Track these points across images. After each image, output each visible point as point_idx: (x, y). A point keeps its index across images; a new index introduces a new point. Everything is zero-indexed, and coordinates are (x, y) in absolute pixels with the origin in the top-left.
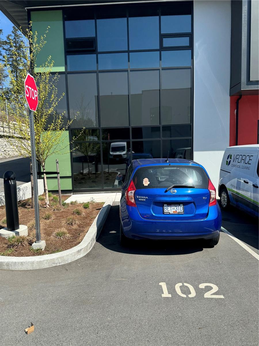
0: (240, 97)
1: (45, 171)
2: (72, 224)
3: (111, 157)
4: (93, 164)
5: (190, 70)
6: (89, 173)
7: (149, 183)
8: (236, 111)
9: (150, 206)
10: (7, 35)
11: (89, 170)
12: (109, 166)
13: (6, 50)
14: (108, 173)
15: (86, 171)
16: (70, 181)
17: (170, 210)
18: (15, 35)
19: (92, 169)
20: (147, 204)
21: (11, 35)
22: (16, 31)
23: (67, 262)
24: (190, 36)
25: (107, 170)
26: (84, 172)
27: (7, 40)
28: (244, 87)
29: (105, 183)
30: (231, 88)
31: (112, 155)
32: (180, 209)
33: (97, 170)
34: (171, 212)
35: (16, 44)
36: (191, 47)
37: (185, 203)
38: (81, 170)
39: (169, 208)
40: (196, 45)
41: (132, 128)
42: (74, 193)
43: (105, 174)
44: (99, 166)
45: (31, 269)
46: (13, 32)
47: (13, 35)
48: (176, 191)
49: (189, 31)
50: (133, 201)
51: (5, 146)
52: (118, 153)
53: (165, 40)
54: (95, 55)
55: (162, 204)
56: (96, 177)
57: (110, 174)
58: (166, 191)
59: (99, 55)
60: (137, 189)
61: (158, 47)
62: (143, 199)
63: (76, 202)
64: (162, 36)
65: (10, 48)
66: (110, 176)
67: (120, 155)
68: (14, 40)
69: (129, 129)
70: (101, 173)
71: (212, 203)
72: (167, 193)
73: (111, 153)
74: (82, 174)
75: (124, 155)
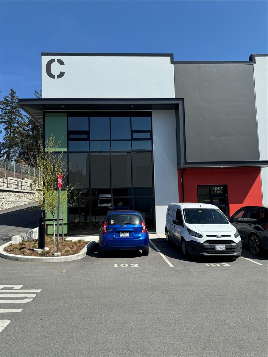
0: (184, 171)
1: (54, 218)
2: (72, 248)
3: (98, 209)
4: (83, 215)
5: (151, 153)
6: (80, 222)
7: (114, 222)
8: (182, 179)
9: (114, 233)
10: (4, 96)
11: (80, 219)
12: (96, 217)
13: (2, 109)
14: (95, 222)
15: (77, 221)
16: (66, 227)
17: (123, 235)
18: (12, 97)
19: (83, 219)
20: (112, 232)
21: (8, 96)
22: (13, 93)
23: (73, 260)
24: (151, 132)
25: (94, 220)
26: (76, 222)
27: (4, 101)
28: (184, 166)
29: (92, 229)
30: (177, 165)
31: (99, 207)
32: (127, 235)
33: (86, 220)
34: (124, 236)
35: (12, 104)
36: (151, 139)
37: (130, 232)
38: (73, 220)
39: (123, 234)
40: (154, 138)
41: (113, 189)
42: (69, 236)
43: (93, 223)
44: (88, 217)
45: (57, 262)
46: (10, 94)
47: (11, 96)
48: (126, 226)
49: (150, 129)
50: (106, 231)
51: (3, 199)
52: (105, 205)
53: (134, 134)
54: (88, 142)
55: (119, 232)
56: (85, 225)
57: (97, 223)
58: (121, 226)
59: (91, 142)
60: (108, 225)
61: (130, 138)
62: (110, 230)
63: (71, 241)
64: (132, 132)
65: (6, 107)
66: (97, 225)
67: (107, 207)
68: (11, 101)
69: (111, 189)
70: (89, 222)
71: (143, 232)
72: (122, 227)
73: (99, 205)
74: (74, 223)
75: (110, 206)
